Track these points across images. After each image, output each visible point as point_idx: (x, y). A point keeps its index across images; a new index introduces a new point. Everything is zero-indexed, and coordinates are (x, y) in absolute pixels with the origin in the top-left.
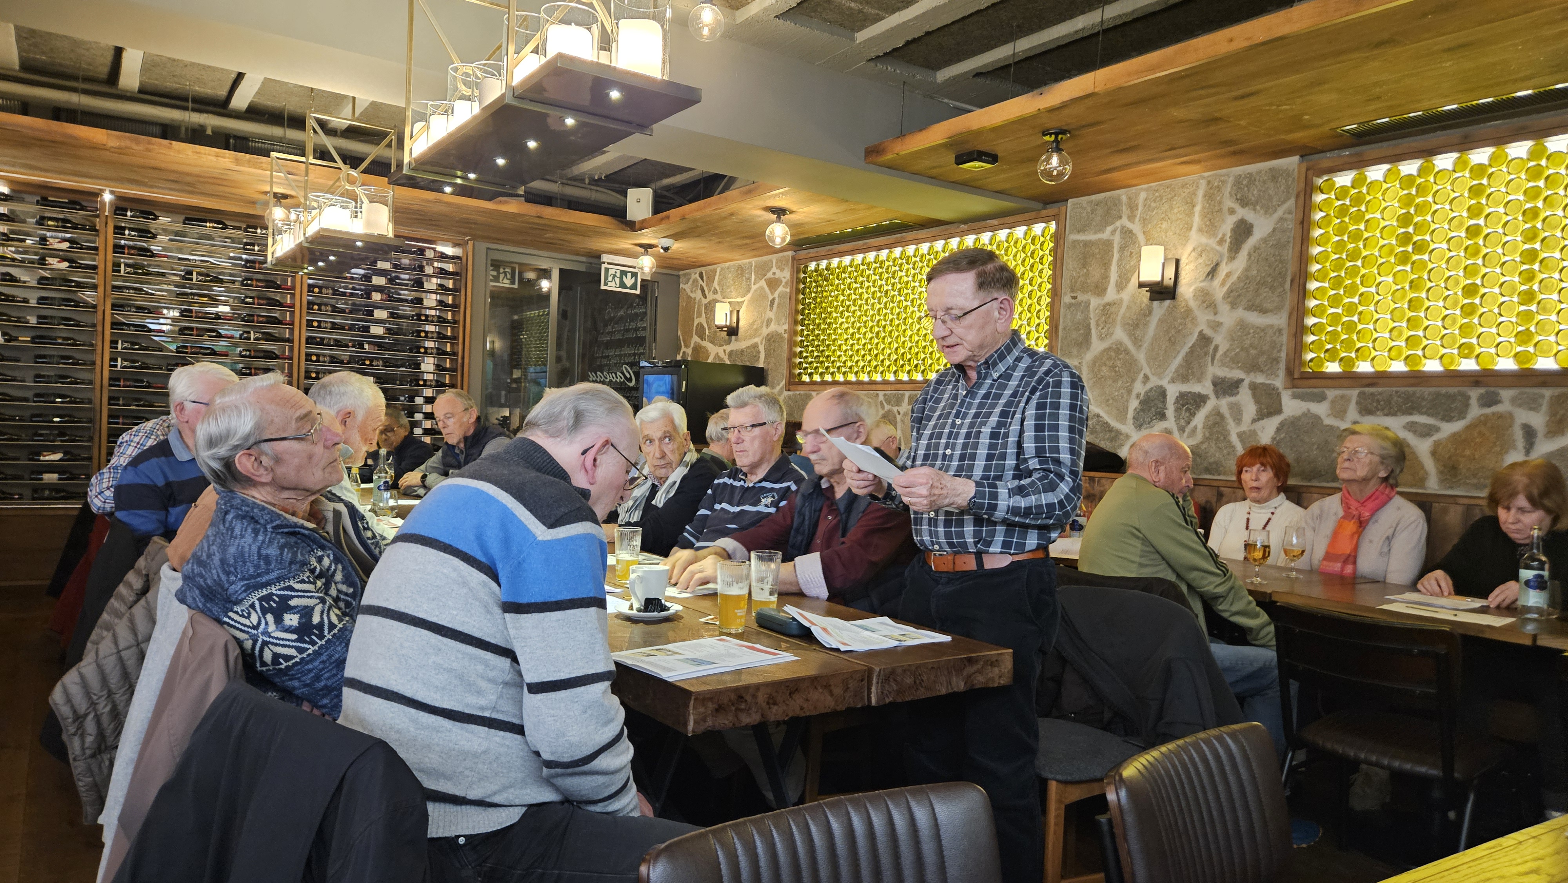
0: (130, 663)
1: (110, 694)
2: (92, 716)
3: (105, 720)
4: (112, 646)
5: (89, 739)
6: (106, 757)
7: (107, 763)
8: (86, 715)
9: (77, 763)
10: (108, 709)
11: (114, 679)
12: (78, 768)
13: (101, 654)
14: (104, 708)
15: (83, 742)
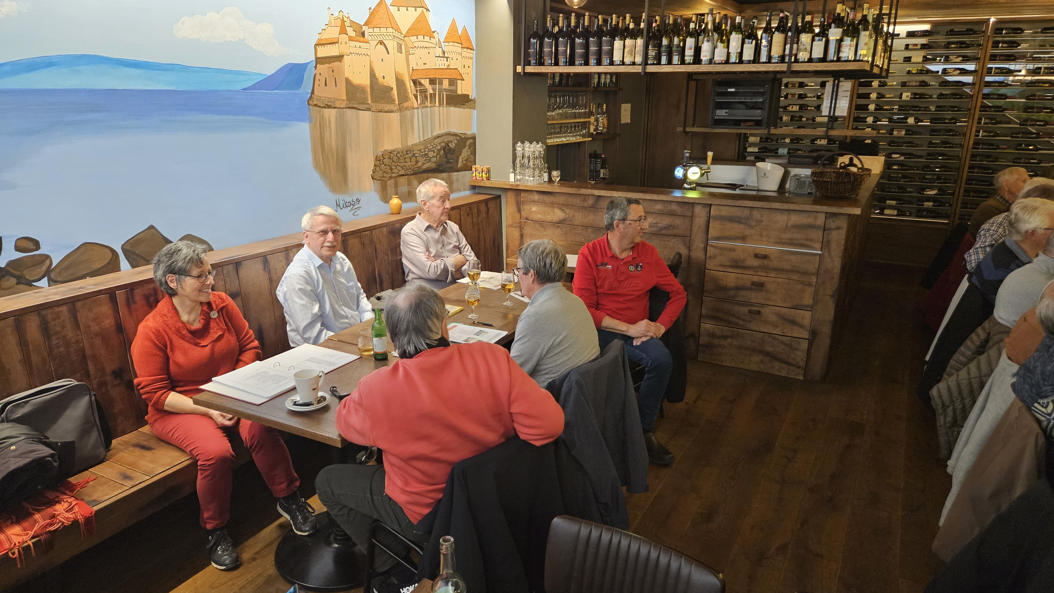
0: (975, 386)
1: (963, 399)
2: (951, 408)
3: (958, 412)
4: (966, 374)
5: (949, 419)
6: (956, 429)
7: (956, 433)
8: (949, 406)
9: (940, 428)
10: (961, 406)
11: (966, 393)
12: (941, 431)
13: (960, 377)
14: (958, 406)
15: (945, 420)
